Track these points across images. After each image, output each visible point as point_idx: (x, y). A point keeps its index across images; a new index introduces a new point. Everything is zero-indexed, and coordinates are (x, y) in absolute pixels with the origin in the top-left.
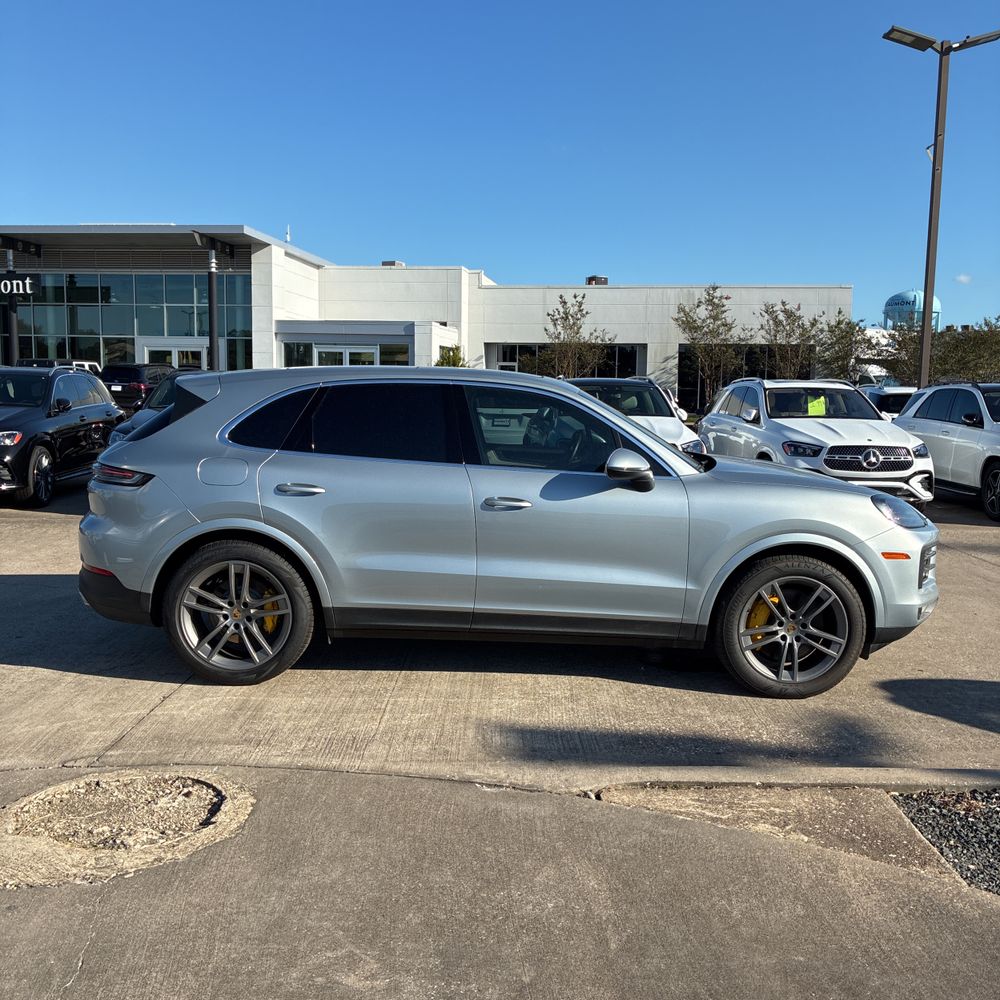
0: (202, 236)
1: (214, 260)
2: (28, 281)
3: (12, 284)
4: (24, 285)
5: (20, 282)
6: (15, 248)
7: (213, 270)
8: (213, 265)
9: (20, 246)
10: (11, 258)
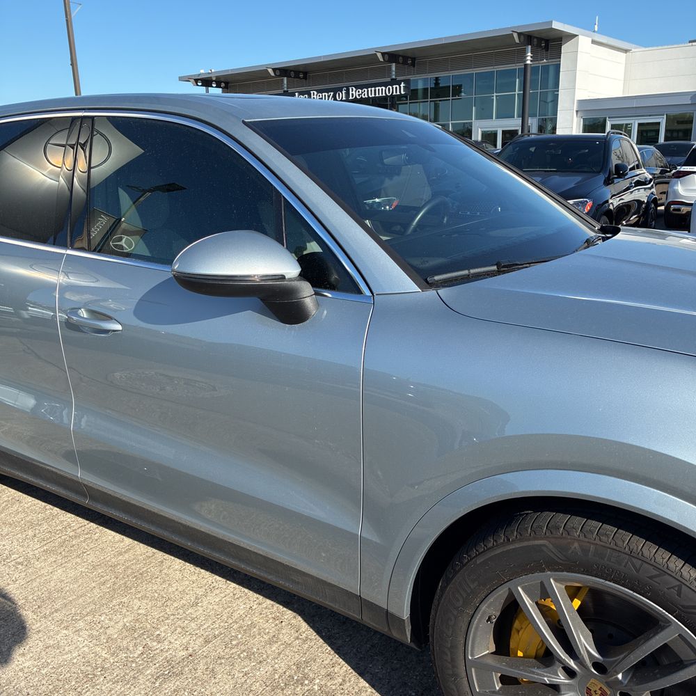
0: (520, 34)
1: (529, 54)
2: (402, 85)
3: (393, 88)
4: (400, 87)
5: (398, 86)
6: (397, 62)
7: (529, 62)
8: (529, 58)
9: (401, 60)
10: (394, 69)
